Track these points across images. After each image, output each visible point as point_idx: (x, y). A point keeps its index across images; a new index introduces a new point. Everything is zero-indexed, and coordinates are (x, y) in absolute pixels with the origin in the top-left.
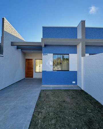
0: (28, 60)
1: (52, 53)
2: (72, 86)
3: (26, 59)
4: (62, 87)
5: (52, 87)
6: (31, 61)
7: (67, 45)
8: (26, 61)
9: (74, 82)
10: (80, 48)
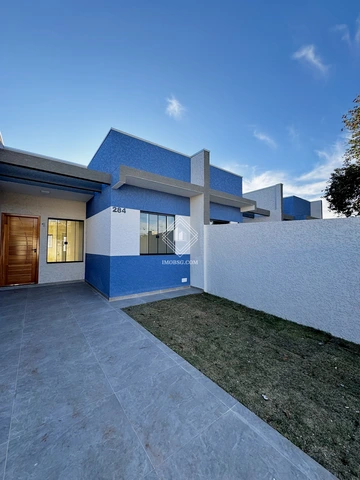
1: (137, 209)
2: (182, 288)
3: (5, 215)
4: (161, 293)
7: (175, 195)
8: (4, 222)
9: (184, 280)
10: (199, 205)
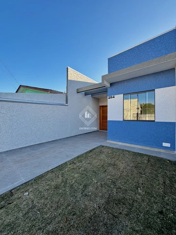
0: (103, 106)
3: (100, 106)
5: (121, 145)
6: (105, 108)
8: (100, 109)
9: (166, 145)
